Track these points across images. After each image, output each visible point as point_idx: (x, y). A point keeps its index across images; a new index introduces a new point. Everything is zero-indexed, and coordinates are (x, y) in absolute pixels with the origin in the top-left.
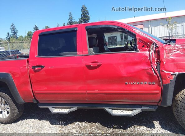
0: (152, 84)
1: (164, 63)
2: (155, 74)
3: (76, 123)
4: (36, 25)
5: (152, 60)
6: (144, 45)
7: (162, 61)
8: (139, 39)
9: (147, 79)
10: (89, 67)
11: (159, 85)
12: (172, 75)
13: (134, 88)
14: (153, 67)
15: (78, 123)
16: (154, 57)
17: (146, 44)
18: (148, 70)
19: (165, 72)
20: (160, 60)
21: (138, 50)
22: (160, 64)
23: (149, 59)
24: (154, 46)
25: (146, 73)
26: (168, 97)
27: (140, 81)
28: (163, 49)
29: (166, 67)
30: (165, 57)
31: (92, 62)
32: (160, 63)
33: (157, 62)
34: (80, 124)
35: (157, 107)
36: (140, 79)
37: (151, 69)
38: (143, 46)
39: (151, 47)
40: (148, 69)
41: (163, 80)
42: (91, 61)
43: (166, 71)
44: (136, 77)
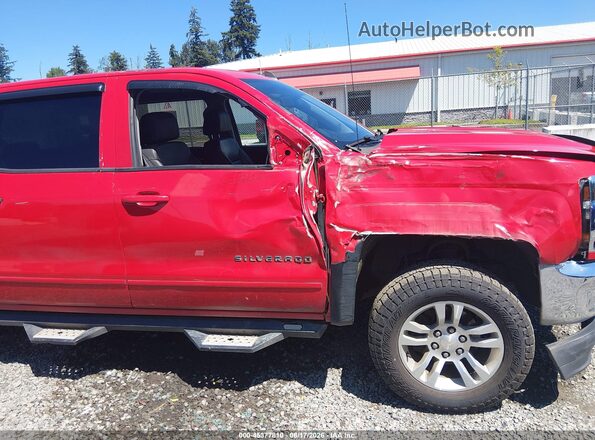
0: (305, 263)
1: (337, 203)
2: (309, 234)
3: (109, 373)
4: (76, 48)
5: (306, 192)
6: (289, 149)
7: (331, 198)
8: (276, 131)
9: (293, 247)
10: (131, 208)
11: (322, 266)
12: (355, 237)
13: (258, 271)
14: (307, 215)
15: (114, 371)
16: (310, 186)
17: (293, 146)
18: (294, 222)
19: (338, 229)
20: (325, 195)
21: (273, 162)
22: (324, 207)
23: (297, 190)
24: (313, 154)
25: (288, 229)
26: (343, 301)
27: (274, 253)
28: (336, 164)
29: (340, 214)
30: (339, 187)
31: (140, 194)
32: (325, 203)
33: (317, 200)
34: (120, 374)
35: (325, 326)
36: (274, 249)
37: (300, 219)
38: (288, 153)
39: (305, 158)
40: (294, 219)
41: (332, 252)
42: (139, 190)
43: (340, 225)
44: (263, 240)
